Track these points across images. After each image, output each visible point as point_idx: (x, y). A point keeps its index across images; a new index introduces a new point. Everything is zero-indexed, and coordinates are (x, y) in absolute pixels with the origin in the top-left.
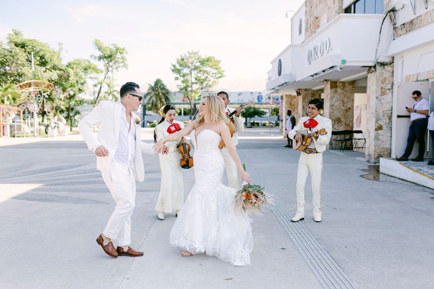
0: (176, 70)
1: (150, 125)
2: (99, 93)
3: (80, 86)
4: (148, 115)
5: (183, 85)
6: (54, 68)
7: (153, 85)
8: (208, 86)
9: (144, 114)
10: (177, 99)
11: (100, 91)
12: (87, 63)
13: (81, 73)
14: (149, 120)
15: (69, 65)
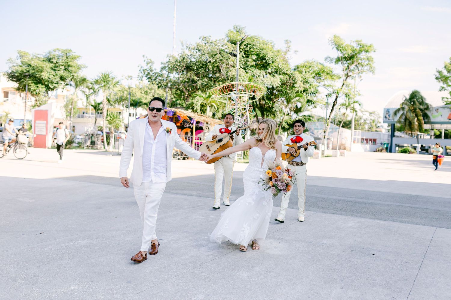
0: (441, 78)
1: (401, 149)
2: (334, 106)
4: (398, 136)
6: (278, 72)
7: (408, 97)
9: (393, 135)
10: (440, 116)
11: (336, 102)
12: (320, 66)
13: (311, 80)
14: (398, 143)
15: (297, 68)
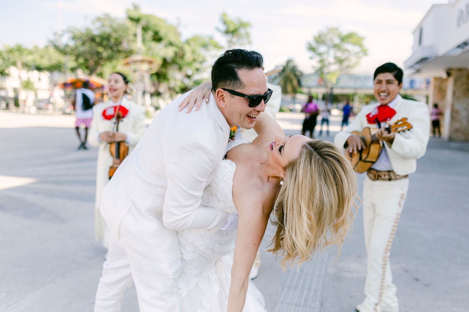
0: (312, 49)
3: (197, 65)
5: (318, 65)
6: (171, 44)
8: (348, 67)
15: (188, 42)
